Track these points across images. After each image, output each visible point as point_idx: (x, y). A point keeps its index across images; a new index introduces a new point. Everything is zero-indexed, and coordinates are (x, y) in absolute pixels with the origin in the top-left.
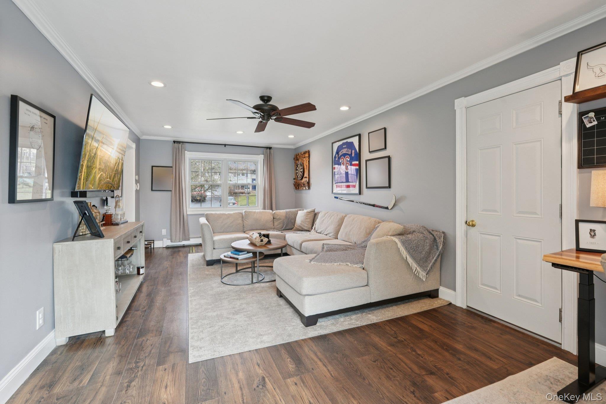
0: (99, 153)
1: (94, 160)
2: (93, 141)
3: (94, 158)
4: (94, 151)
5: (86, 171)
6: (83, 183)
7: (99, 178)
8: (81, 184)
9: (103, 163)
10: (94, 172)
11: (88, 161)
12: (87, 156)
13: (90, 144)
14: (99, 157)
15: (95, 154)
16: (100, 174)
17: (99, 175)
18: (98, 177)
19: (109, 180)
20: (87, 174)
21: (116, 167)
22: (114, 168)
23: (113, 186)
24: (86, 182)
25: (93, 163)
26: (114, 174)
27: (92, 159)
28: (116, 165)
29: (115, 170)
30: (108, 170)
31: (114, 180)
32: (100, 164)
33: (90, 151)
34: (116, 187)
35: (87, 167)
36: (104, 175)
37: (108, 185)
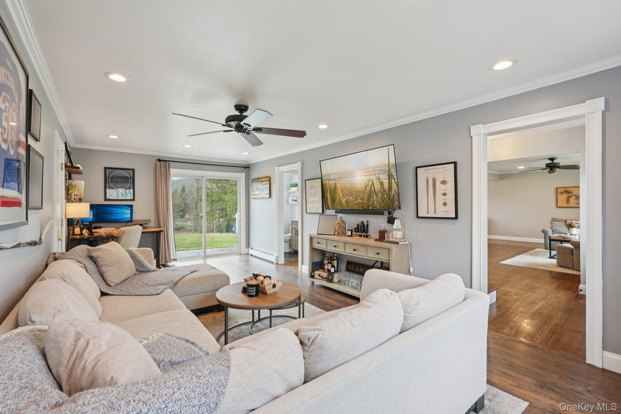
0: (338, 186)
2: (330, 181)
3: (334, 191)
4: (333, 186)
5: (330, 199)
6: (331, 206)
7: (346, 201)
8: (329, 206)
9: (346, 190)
10: (338, 198)
11: (330, 193)
12: (328, 191)
13: (328, 184)
14: (339, 189)
15: (335, 187)
16: (346, 198)
17: (345, 200)
18: (344, 201)
19: (360, 201)
20: (332, 200)
21: (368, 189)
22: (365, 190)
23: (371, 206)
24: (333, 205)
25: (335, 193)
26: (368, 195)
27: (333, 191)
28: (368, 187)
29: (368, 191)
30: (355, 194)
31: (372, 200)
32: (342, 192)
33: (330, 187)
34: (380, 206)
35: (331, 196)
36: (351, 198)
37: (361, 205)
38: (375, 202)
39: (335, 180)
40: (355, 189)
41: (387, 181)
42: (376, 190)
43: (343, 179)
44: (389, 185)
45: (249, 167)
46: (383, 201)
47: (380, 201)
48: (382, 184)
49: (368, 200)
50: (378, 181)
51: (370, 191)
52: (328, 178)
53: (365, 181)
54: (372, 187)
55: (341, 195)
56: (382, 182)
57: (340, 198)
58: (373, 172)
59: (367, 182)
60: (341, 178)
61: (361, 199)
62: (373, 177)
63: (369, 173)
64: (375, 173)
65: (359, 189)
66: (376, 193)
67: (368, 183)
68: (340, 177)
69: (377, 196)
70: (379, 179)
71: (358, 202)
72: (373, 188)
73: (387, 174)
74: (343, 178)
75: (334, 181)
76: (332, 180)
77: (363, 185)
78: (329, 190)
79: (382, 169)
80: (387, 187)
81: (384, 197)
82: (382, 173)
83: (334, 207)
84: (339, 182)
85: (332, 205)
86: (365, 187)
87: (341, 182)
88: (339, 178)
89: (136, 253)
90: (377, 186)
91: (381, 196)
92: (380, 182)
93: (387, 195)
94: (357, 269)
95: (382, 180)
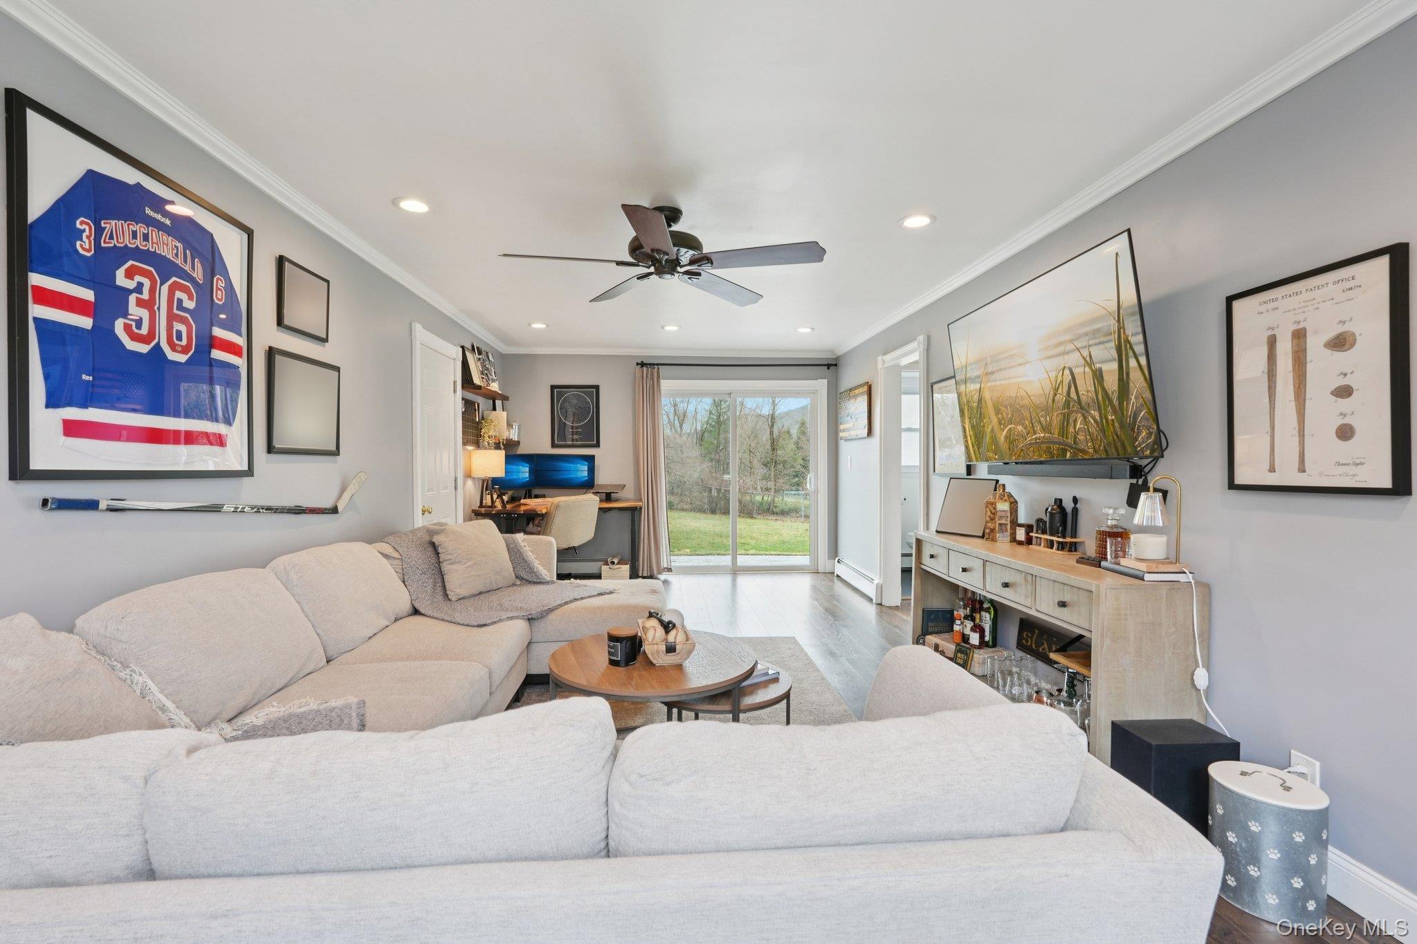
0: (987, 395)
1: (981, 412)
2: (970, 384)
4: (976, 398)
5: (971, 433)
6: (974, 452)
7: (1006, 437)
9: (1006, 407)
10: (989, 430)
11: (970, 418)
12: (966, 412)
13: (968, 392)
14: (990, 404)
15: (980, 400)
16: (1006, 431)
17: (1004, 433)
18: (1002, 438)
19: (1042, 435)
20: (976, 437)
21: (1061, 398)
22: (1054, 400)
23: (1072, 448)
24: (978, 449)
25: (981, 416)
26: (1061, 417)
27: (977, 411)
28: (1060, 391)
29: (1061, 405)
30: (1028, 415)
31: (1071, 430)
32: (998, 411)
33: (968, 402)
34: (1095, 450)
35: (973, 427)
36: (1020, 428)
37: (1044, 446)
38: (1081, 437)
39: (979, 380)
40: (1026, 402)
41: (1115, 366)
42: (1083, 398)
43: (997, 375)
44: (1121, 379)
45: (836, 365)
46: (1103, 431)
47: (1095, 433)
48: (1098, 376)
49: (1063, 431)
50: (1087, 369)
51: (1067, 404)
52: (963, 377)
53: (1053, 375)
54: (1073, 389)
55: (995, 421)
56: (1100, 370)
57: (992, 430)
58: (1071, 341)
59: (1057, 377)
60: (993, 373)
61: (1044, 429)
62: (1074, 360)
63: (1061, 349)
64: (1078, 344)
65: (1037, 401)
66: (1083, 409)
67: (1059, 379)
68: (990, 370)
69: (1085, 418)
70: (1089, 362)
71: (1036, 439)
72: (1073, 395)
73: (1112, 344)
74: (998, 371)
75: (975, 383)
76: (973, 380)
77: (1048, 388)
78: (968, 410)
79: (1098, 330)
80: (1115, 387)
81: (1107, 419)
82: (1097, 341)
83: (980, 454)
84: (989, 384)
85: (977, 451)
86: (1052, 393)
87: (993, 384)
88: (987, 374)
89: (523, 544)
90: (1086, 387)
91: (1096, 414)
92: (1092, 370)
93: (1114, 412)
94: (1046, 645)
95: (1098, 366)
